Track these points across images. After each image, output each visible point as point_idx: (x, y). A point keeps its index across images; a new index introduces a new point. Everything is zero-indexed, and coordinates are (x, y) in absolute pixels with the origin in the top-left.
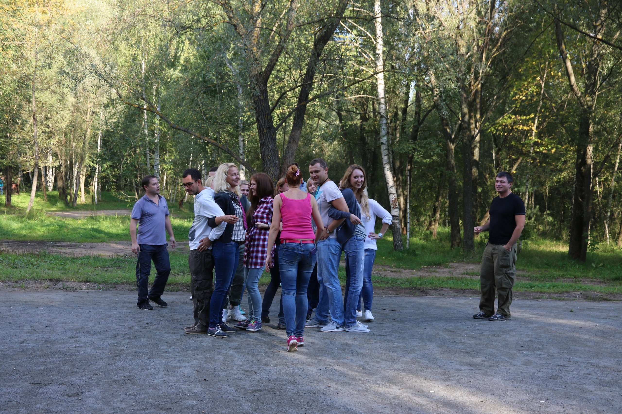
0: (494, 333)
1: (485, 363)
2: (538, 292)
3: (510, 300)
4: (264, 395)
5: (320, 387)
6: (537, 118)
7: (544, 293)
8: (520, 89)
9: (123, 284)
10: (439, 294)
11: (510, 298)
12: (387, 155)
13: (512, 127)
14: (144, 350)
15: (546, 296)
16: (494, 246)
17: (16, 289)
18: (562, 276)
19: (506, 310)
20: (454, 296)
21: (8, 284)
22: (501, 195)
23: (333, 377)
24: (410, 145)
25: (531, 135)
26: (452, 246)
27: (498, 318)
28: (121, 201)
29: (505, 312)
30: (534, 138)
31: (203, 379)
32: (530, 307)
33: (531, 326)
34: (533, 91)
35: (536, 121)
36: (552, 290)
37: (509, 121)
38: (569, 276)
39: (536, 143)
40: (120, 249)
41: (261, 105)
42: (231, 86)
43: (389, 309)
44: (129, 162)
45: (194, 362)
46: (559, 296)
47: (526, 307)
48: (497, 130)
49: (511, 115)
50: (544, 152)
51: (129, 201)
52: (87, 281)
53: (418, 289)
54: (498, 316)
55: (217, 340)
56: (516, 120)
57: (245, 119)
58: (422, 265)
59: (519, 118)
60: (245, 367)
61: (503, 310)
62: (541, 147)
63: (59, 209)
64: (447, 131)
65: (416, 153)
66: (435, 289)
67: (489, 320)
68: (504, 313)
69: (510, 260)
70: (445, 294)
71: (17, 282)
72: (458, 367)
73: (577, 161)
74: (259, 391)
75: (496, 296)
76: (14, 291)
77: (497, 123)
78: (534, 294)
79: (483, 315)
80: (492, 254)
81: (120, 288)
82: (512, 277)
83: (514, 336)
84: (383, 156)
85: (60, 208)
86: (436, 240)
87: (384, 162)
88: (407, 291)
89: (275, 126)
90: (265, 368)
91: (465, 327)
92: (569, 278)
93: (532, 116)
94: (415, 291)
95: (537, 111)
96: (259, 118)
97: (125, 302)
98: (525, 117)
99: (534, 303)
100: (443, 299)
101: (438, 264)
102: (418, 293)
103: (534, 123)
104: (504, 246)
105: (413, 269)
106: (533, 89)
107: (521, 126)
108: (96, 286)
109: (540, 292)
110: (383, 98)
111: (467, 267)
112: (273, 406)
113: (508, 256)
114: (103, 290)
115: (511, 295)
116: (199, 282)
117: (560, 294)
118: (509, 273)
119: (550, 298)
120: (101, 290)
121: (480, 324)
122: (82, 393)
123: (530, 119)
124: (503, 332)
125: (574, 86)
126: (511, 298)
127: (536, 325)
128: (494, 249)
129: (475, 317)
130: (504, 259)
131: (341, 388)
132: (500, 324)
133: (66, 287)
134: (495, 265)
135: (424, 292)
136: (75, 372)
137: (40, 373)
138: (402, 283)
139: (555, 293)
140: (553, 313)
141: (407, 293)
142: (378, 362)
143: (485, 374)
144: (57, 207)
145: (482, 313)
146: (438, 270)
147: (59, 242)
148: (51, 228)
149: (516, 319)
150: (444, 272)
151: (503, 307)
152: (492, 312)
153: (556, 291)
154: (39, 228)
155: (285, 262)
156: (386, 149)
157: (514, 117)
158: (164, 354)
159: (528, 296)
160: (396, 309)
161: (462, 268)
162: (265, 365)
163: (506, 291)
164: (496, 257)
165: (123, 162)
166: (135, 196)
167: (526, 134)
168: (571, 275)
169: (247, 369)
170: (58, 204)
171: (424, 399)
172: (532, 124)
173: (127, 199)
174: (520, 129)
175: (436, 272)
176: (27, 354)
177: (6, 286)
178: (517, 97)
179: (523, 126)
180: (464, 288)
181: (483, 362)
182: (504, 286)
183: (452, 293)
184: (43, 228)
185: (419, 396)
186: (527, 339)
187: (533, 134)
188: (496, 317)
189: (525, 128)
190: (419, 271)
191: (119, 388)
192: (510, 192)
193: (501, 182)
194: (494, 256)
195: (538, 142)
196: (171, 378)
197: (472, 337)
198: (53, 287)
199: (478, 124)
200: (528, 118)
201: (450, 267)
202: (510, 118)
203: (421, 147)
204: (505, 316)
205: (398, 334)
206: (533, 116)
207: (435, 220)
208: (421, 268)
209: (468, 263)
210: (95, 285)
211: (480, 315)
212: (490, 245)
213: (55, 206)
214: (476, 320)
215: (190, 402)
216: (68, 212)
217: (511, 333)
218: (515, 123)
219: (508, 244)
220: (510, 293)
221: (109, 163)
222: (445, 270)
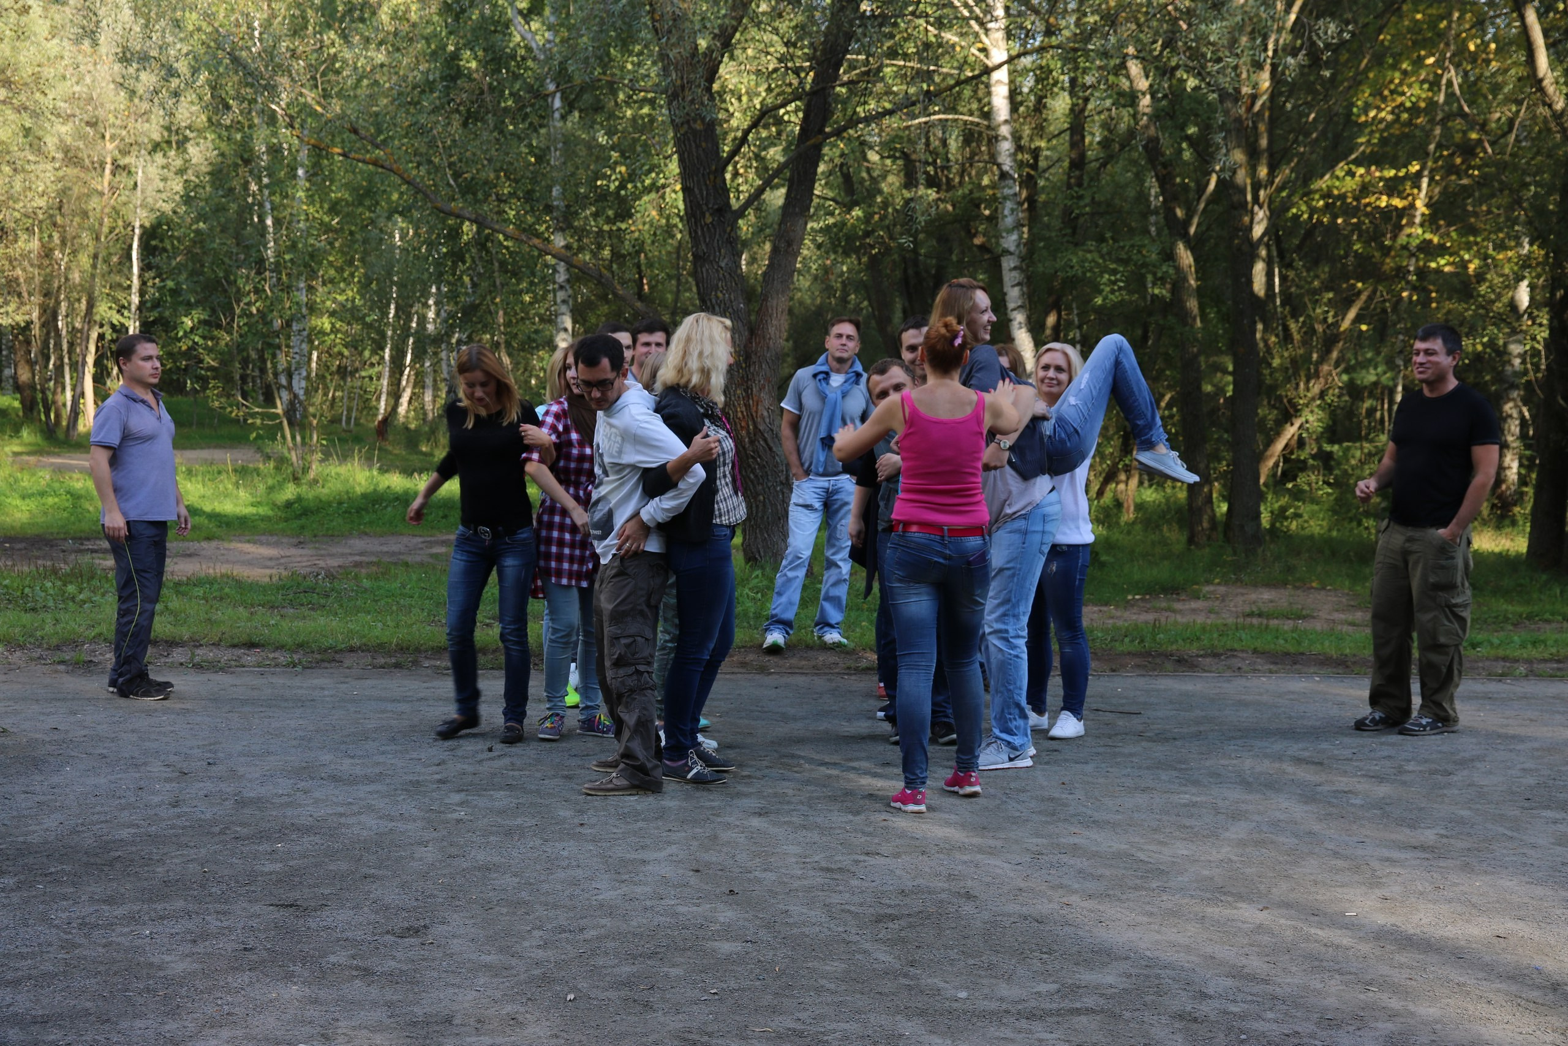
0: (1433, 766)
1: (1452, 841)
2: (1497, 659)
3: (1456, 678)
4: (911, 926)
5: (1043, 907)
6: (1426, 173)
7: (1516, 661)
8: (1381, 94)
9: (352, 650)
10: (1229, 667)
11: (1456, 672)
12: (1018, 284)
13: (1357, 199)
14: (519, 821)
15: (1522, 669)
16: (1410, 532)
17: (62, 667)
18: (1530, 617)
19: (1446, 705)
20: (1271, 672)
21: (35, 655)
22: (1431, 391)
23: (1065, 881)
24: (1089, 256)
25: (1411, 224)
26: (1191, 540)
27: (1424, 727)
28: (236, 421)
29: (1445, 711)
30: (1416, 233)
31: (725, 889)
32: (1488, 697)
33: (1520, 747)
34: (1419, 98)
35: (1425, 182)
36: (1535, 653)
37: (1350, 184)
38: (1547, 616)
39: (1427, 249)
40: (271, 559)
41: (697, 147)
42: (530, 89)
43: (1108, 708)
44: (254, 310)
45: (673, 849)
46: (1559, 669)
47: (1477, 698)
48: (1312, 211)
49: (1353, 167)
50: (1447, 269)
51: (258, 422)
52: (251, 645)
53: (1167, 656)
54: (1424, 721)
55: (698, 794)
56: (1368, 179)
57: (612, 187)
58: (1128, 592)
59: (1378, 174)
60: (817, 858)
61: (1440, 705)
62: (1442, 256)
63: (30, 448)
64: (1175, 214)
65: (1107, 276)
66: (1216, 655)
67: (1401, 733)
68: (1442, 714)
69: (1455, 568)
70: (1245, 668)
71: (58, 648)
72: (1386, 853)
73: (1553, 294)
74: (893, 918)
75: (1414, 669)
76: (56, 671)
77: (1316, 191)
78: (1487, 663)
79: (1382, 721)
80: (1405, 554)
81: (347, 662)
82: (1464, 614)
83: (1490, 772)
84: (1007, 288)
85: (30, 444)
86: (1134, 523)
87: (1011, 305)
88: (1138, 661)
89: (735, 204)
90: (871, 860)
91: (1347, 753)
92: (1547, 621)
93: (1415, 167)
94: (1158, 661)
95: (1427, 154)
96: (690, 184)
97: (380, 699)
98: (1392, 173)
99: (1493, 687)
100: (1242, 682)
101: (1172, 589)
102: (1169, 666)
103: (1419, 188)
104: (1441, 531)
105: (1107, 604)
106: (1414, 92)
107: (1384, 198)
108: (282, 657)
109: (1505, 659)
110: (1006, 122)
111: (1253, 596)
112: (953, 954)
113: (1453, 558)
114: (304, 668)
115: (1460, 664)
116: (623, 641)
117: (1559, 661)
118: (1456, 605)
119: (1532, 674)
120: (299, 669)
121: (1382, 744)
122: (425, 927)
123: (1407, 177)
124: (1455, 763)
125: (1546, 83)
126: (1460, 672)
127: (1536, 745)
128: (1410, 540)
129: (1360, 726)
130: (1443, 567)
131: (1101, 908)
132: (1433, 744)
133: (197, 659)
134: (1415, 584)
135: (1184, 664)
136: (373, 876)
137: (280, 881)
138: (1113, 640)
139: (1545, 661)
140: (1559, 712)
141: (1138, 666)
142: (1165, 844)
143: (1466, 868)
144: (21, 444)
145: (1377, 715)
146: (1178, 606)
147: (88, 539)
148: (50, 500)
149: (1472, 732)
150: (1194, 611)
151: (1437, 697)
152: (1407, 711)
153: (1546, 656)
154: (18, 502)
155: (900, 581)
156: (1015, 268)
157: (1361, 171)
158: (579, 829)
159: (1472, 668)
160: (1126, 709)
161: (1240, 599)
162: (867, 854)
163: (1447, 654)
164: (1416, 563)
165: (238, 311)
166: (276, 407)
167: (1395, 219)
168: (1553, 614)
169: (824, 864)
170: (25, 433)
171: (1339, 932)
172: (1416, 191)
173: (253, 415)
174: (1383, 204)
175: (1174, 611)
176: (213, 835)
177: (32, 659)
178: (1372, 114)
179: (1390, 196)
180: (1292, 650)
181: (1445, 840)
182: (1442, 640)
183: (1261, 664)
184: (27, 501)
185: (1320, 926)
186: (1531, 781)
187: (1418, 220)
188: (1420, 725)
189: (1397, 202)
190: (1125, 608)
191: (514, 913)
192: (1452, 383)
193: (1428, 352)
194: (1412, 559)
195: (1431, 241)
196: (639, 890)
197: (1380, 779)
198: (163, 660)
199: (1262, 193)
200: (1401, 174)
201: (1206, 598)
202: (1352, 174)
203: (1119, 261)
204: (1443, 720)
205: (1175, 773)
206: (1417, 167)
207: (1128, 469)
208: (1128, 601)
209: (1255, 585)
210: (276, 655)
211: (1373, 720)
212: (1397, 527)
213: (16, 441)
214: (1365, 734)
215: (726, 947)
216: (58, 455)
217: (1478, 764)
218: (1365, 189)
219: (1452, 526)
220: (1456, 659)
221: (198, 314)
222: (1194, 605)
